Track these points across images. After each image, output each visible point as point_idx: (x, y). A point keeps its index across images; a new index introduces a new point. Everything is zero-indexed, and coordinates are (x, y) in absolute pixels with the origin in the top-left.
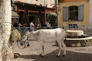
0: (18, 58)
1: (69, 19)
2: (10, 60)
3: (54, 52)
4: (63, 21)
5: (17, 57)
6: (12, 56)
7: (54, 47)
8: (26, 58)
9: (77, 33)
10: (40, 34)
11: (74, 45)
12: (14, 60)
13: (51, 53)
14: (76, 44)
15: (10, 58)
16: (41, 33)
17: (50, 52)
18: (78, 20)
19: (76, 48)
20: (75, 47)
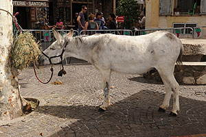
0: (33, 113)
1: (175, 10)
2: (9, 118)
3: (133, 98)
4: (160, 15)
5: (30, 111)
6: (17, 106)
7: (135, 83)
8: (56, 115)
9: (199, 46)
10: (104, 50)
11: (191, 80)
12: (22, 118)
13: (125, 102)
14: (196, 76)
15: (11, 113)
16: (105, 44)
17: (122, 98)
18: (200, 12)
19: (196, 88)
20: (192, 85)
